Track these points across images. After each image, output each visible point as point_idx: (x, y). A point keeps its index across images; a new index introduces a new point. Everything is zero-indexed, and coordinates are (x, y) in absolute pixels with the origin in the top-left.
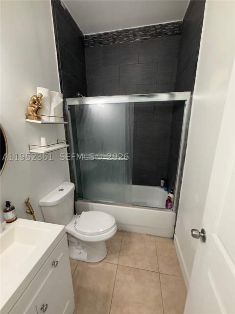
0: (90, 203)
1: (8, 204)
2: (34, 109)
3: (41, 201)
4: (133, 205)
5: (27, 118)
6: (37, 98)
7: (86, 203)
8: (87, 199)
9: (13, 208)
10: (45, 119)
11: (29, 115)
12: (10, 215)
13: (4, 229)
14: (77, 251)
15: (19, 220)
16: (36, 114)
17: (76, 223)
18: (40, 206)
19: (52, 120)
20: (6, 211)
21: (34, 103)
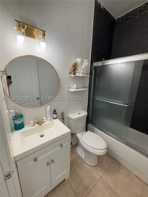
0: (95, 128)
1: (55, 111)
2: (73, 69)
3: (69, 115)
4: (127, 144)
5: (70, 74)
6: (75, 64)
7: (94, 127)
8: (95, 125)
9: (56, 113)
10: (77, 74)
11: (71, 72)
12: (55, 116)
13: (51, 120)
14: (81, 151)
15: (57, 119)
16: (74, 72)
17: (82, 134)
18: (68, 118)
19: (81, 75)
20: (54, 114)
21: (74, 66)
